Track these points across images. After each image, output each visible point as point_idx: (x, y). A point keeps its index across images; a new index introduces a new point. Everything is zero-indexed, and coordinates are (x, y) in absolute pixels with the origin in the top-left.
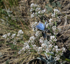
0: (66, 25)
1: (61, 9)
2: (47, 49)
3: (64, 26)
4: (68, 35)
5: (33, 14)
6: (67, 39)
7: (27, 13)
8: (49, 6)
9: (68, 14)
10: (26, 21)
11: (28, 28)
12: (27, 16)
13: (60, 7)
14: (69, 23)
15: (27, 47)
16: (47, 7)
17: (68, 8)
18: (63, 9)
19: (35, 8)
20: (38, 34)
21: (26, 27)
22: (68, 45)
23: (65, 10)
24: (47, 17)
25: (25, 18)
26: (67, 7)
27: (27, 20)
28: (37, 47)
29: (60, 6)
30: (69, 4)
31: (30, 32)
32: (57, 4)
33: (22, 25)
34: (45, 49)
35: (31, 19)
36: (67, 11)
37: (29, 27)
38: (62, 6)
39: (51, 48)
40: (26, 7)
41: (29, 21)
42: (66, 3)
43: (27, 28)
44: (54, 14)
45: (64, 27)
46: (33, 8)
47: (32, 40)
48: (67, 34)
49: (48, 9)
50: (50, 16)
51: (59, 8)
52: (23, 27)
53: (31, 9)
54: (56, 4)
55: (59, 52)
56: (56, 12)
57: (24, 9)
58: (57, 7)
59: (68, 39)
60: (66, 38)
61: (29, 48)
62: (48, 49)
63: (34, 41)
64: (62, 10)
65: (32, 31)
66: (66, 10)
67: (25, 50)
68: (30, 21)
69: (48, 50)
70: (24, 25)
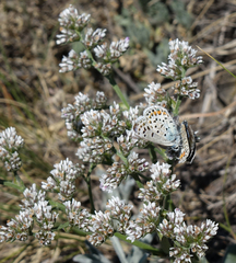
0: (212, 110)
1: (189, 33)
2: (132, 225)
3: (201, 116)
4: (218, 157)
5: (72, 59)
6: (213, 176)
7: (30, 46)
8: (136, 17)
9: (223, 59)
10: (23, 80)
11: (34, 115)
12: (29, 59)
13: (184, 26)
14: (227, 100)
15: (38, 207)
16: (125, 22)
17: (224, 29)
18: (199, 35)
19: (81, 30)
20: (94, 153)
21: (22, 109)
22: (215, 201)
23: (211, 42)
24: (121, 69)
25: (19, 67)
26: (217, 28)
27: (28, 78)
28: (84, 213)
29: (185, 20)
30: (227, 15)
31: (39, 136)
32: (171, 11)
33: (8, 100)
34: (123, 222)
35: (48, 74)
36: (217, 46)
37: (37, 111)
38: (197, 23)
39: (152, 220)
40: (26, 17)
41: (36, 83)
42: (214, 8)
43: (27, 117)
44: (172, 64)
45: (201, 121)
46: (72, 28)
47: (61, 178)
48: (212, 152)
49: (130, 32)
50: (136, 64)
51: (180, 29)
52: (8, 109)
53: (64, 31)
54: (166, 11)
55: (189, 240)
56: (179, 53)
57: (16, 25)
58: (171, 22)
59: (218, 176)
60: (211, 168)
61: (48, 215)
62: (140, 224)
63: (73, 181)
64: (194, 38)
65: (51, 133)
66: (215, 40)
67: (28, 225)
68: (43, 83)
69: (138, 229)
70: (14, 99)
